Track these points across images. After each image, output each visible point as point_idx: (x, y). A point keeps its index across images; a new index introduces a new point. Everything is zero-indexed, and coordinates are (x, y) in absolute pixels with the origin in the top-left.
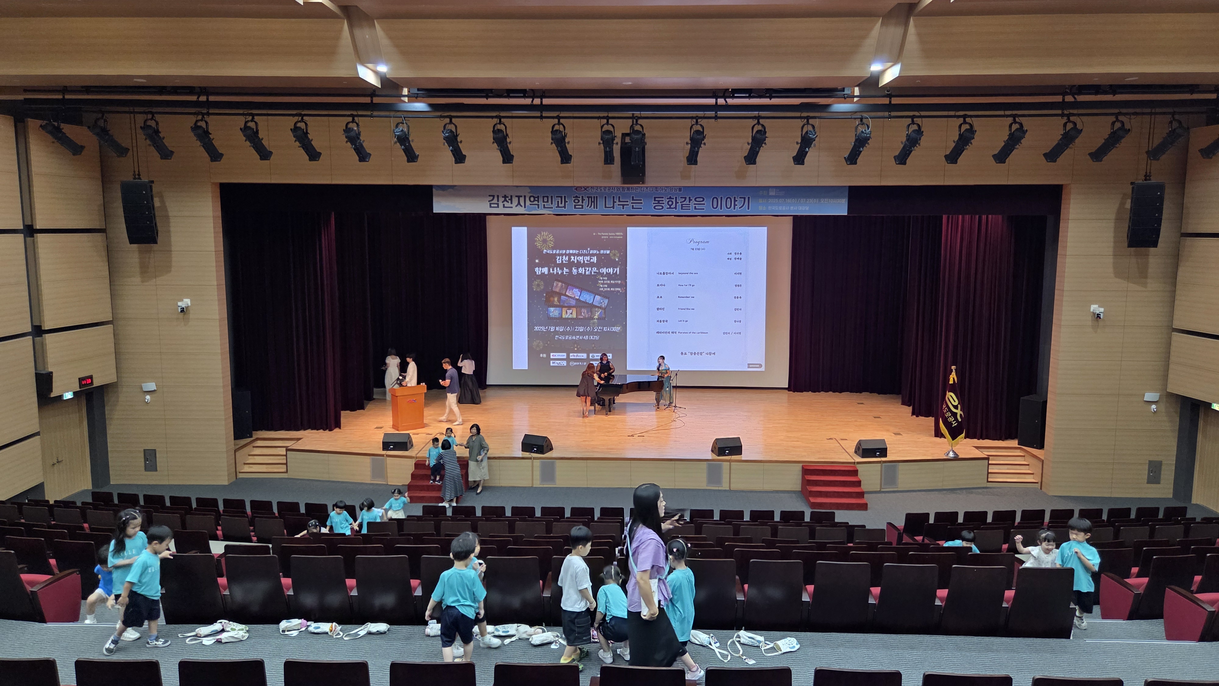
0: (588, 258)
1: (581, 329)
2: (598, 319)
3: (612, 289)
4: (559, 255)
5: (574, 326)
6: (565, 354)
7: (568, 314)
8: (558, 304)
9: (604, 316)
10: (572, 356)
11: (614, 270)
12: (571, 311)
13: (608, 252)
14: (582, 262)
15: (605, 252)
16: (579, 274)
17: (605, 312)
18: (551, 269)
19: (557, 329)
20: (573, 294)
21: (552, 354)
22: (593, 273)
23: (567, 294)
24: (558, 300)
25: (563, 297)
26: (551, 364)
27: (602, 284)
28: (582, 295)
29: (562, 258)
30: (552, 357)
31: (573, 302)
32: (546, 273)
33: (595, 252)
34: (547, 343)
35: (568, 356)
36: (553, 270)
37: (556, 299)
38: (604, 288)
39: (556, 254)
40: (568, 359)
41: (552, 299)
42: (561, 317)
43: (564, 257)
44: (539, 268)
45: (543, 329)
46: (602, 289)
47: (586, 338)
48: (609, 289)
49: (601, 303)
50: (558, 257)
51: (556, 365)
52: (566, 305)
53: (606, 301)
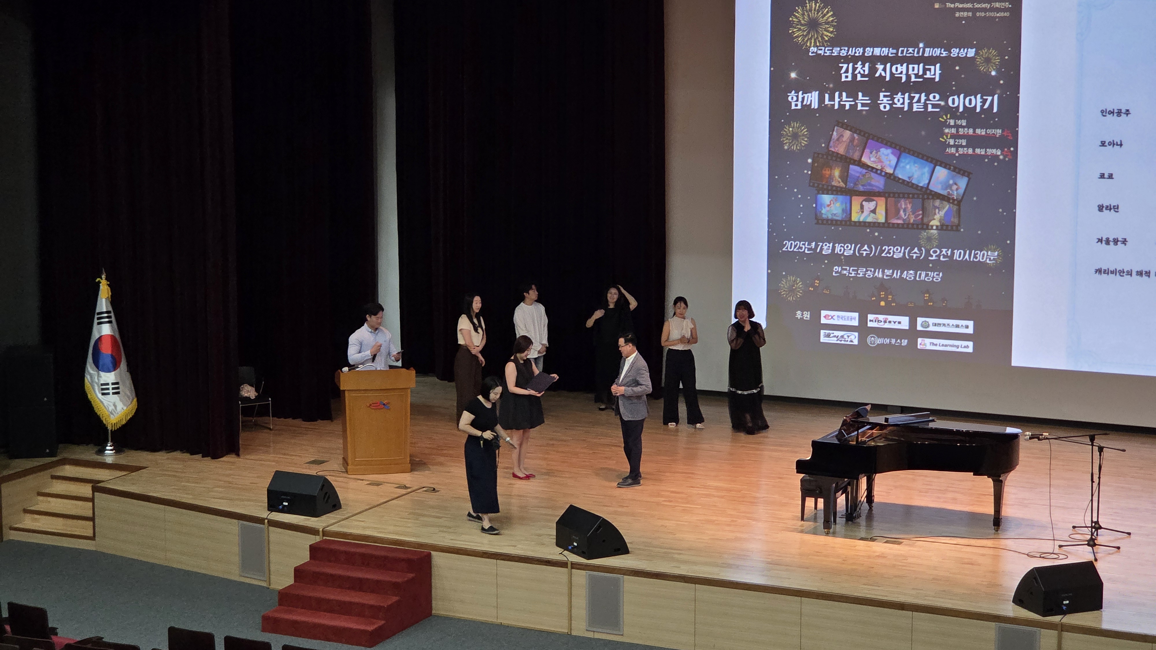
0: (917, 69)
1: (898, 253)
2: (942, 228)
3: (978, 151)
4: (847, 60)
5: (880, 243)
6: (856, 315)
7: (866, 212)
8: (842, 184)
9: (956, 221)
10: (874, 321)
11: (984, 102)
12: (871, 205)
13: (971, 53)
14: (904, 79)
15: (963, 53)
16: (895, 111)
17: (959, 211)
18: (827, 96)
19: (837, 250)
20: (880, 161)
21: (823, 313)
22: (930, 109)
23: (864, 159)
24: (840, 177)
25: (854, 169)
26: (823, 339)
27: (953, 136)
28: (901, 164)
29: (855, 69)
30: (823, 321)
31: (878, 183)
32: (815, 105)
33: (937, 52)
34: (813, 285)
35: (863, 320)
36: (832, 99)
37: (837, 173)
38: (957, 147)
39: (839, 57)
40: (863, 329)
41: (827, 172)
42: (847, 222)
43: (859, 65)
44: (797, 92)
45: (805, 247)
46: (953, 150)
47: (909, 275)
48: (970, 151)
49: (950, 187)
50: (845, 66)
51: (833, 340)
52: (861, 188)
53: (963, 182)
